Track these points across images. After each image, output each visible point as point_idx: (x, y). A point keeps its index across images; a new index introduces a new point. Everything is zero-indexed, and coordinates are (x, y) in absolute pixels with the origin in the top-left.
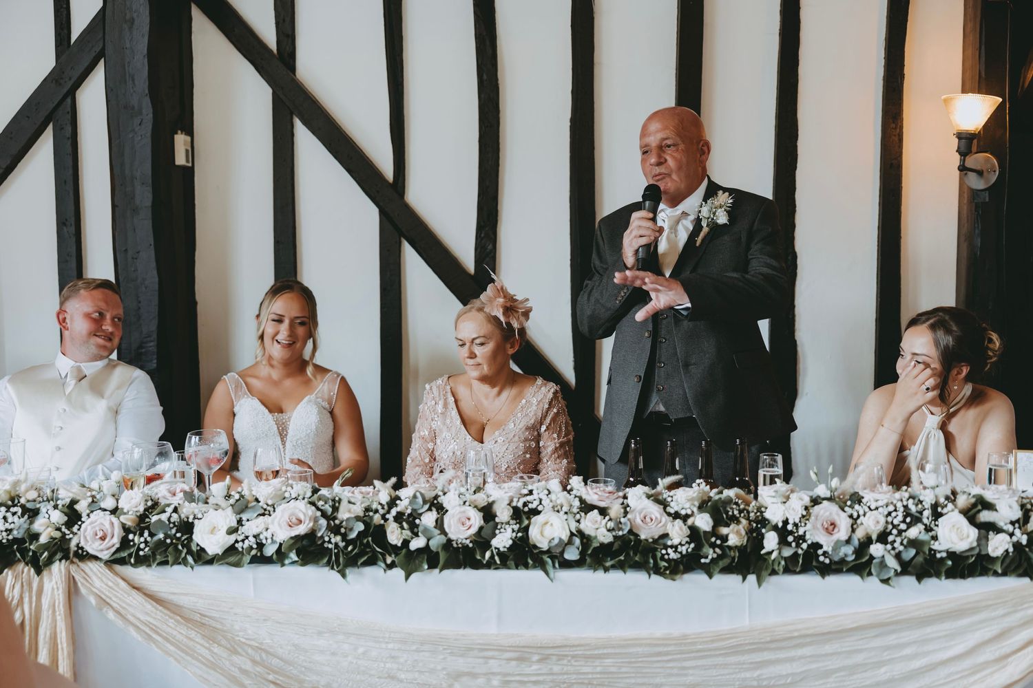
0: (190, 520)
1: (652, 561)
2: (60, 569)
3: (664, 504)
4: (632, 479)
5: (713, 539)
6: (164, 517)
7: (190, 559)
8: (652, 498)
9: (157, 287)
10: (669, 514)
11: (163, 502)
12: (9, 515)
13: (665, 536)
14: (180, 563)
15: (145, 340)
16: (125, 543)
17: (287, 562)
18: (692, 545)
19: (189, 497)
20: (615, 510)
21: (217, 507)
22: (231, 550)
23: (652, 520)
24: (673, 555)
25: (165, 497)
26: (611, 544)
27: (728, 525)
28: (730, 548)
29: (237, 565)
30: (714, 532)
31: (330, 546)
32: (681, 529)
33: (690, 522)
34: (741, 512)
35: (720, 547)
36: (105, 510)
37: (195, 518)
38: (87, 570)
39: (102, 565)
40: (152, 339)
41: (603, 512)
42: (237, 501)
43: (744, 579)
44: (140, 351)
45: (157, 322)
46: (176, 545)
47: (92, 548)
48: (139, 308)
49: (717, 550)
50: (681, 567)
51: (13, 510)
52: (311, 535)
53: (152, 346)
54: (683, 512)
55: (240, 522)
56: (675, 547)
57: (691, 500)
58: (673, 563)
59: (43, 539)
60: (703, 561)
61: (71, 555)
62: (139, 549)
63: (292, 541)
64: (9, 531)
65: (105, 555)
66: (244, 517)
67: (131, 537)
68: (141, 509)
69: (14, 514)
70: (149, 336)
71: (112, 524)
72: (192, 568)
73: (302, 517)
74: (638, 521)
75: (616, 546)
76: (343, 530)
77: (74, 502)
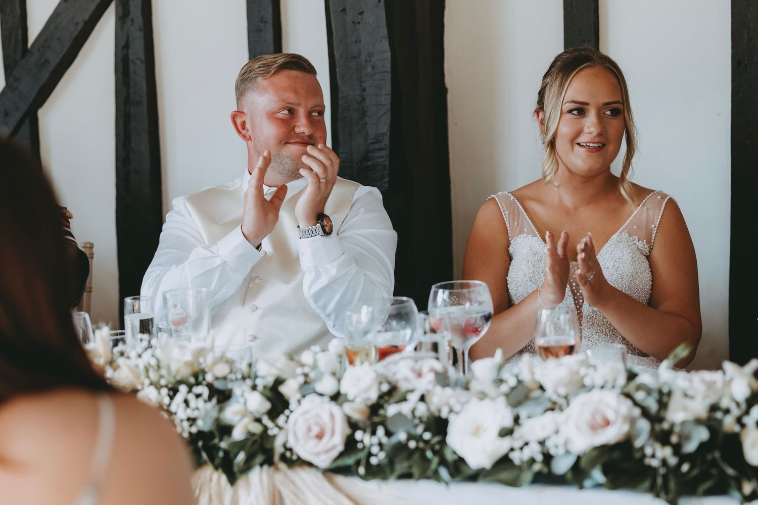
0: (444, 414)
2: (261, 479)
6: (405, 408)
7: (444, 472)
9: (388, 65)
11: (403, 386)
12: (191, 397)
14: (428, 478)
15: (372, 147)
16: (351, 444)
17: (588, 483)
19: (442, 379)
21: (483, 396)
22: (504, 462)
25: (406, 379)
29: (514, 483)
31: (655, 463)
36: (321, 395)
37: (451, 411)
38: (299, 482)
39: (319, 475)
40: (382, 146)
42: (513, 388)
44: (365, 164)
45: (389, 121)
46: (422, 452)
47: (303, 450)
48: (364, 99)
51: (198, 390)
52: (625, 446)
53: (382, 157)
55: (517, 420)
59: (238, 434)
61: (276, 458)
62: (370, 455)
63: (595, 453)
64: (192, 421)
65: (324, 461)
66: (523, 412)
67: (359, 435)
68: (373, 396)
69: (198, 396)
70: (378, 142)
71: (332, 416)
72: (447, 483)
73: (611, 416)
76: (674, 439)
77: (279, 382)
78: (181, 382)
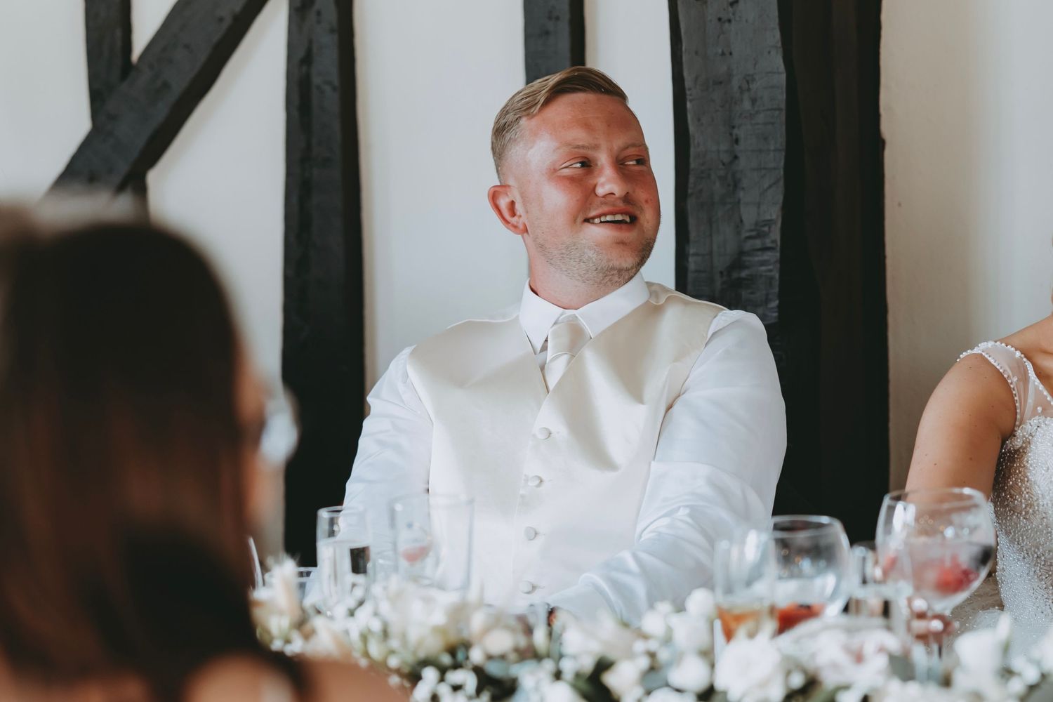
9: (781, 97)
11: (829, 680)
12: (444, 690)
15: (748, 246)
19: (902, 668)
25: (835, 666)
36: (678, 690)
40: (768, 244)
42: (1032, 688)
44: (735, 275)
45: (780, 198)
48: (736, 157)
51: (456, 677)
53: (767, 265)
68: (777, 693)
69: (456, 688)
70: (761, 236)
77: (603, 666)
78: (425, 663)
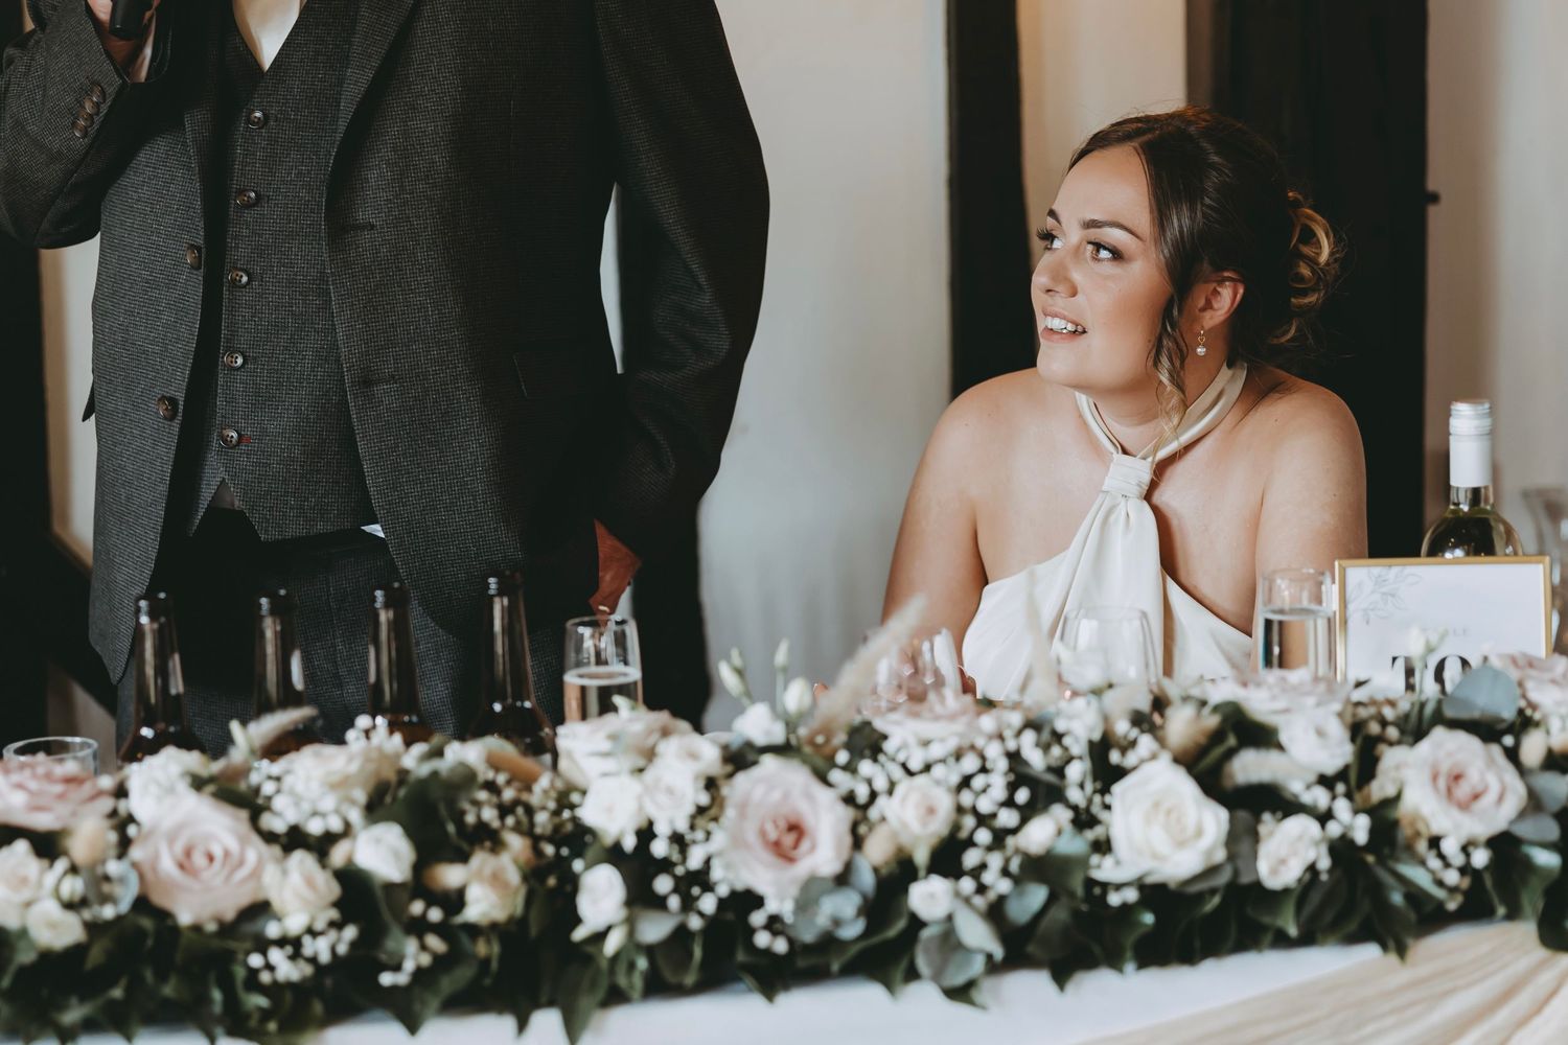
1: (217, 995)
3: (251, 805)
4: (147, 732)
5: (417, 907)
8: (211, 788)
10: (269, 837)
13: (260, 909)
18: (350, 932)
20: (88, 834)
23: (211, 858)
24: (286, 969)
26: (76, 952)
27: (463, 857)
28: (473, 930)
30: (420, 885)
32: (310, 882)
33: (338, 855)
34: (504, 810)
35: (440, 929)
41: (47, 846)
43: (522, 1026)
49: (435, 943)
50: (318, 1008)
54: (315, 827)
56: (292, 943)
57: (340, 785)
58: (288, 997)
60: (386, 979)
74: (167, 865)
75: (96, 956)
